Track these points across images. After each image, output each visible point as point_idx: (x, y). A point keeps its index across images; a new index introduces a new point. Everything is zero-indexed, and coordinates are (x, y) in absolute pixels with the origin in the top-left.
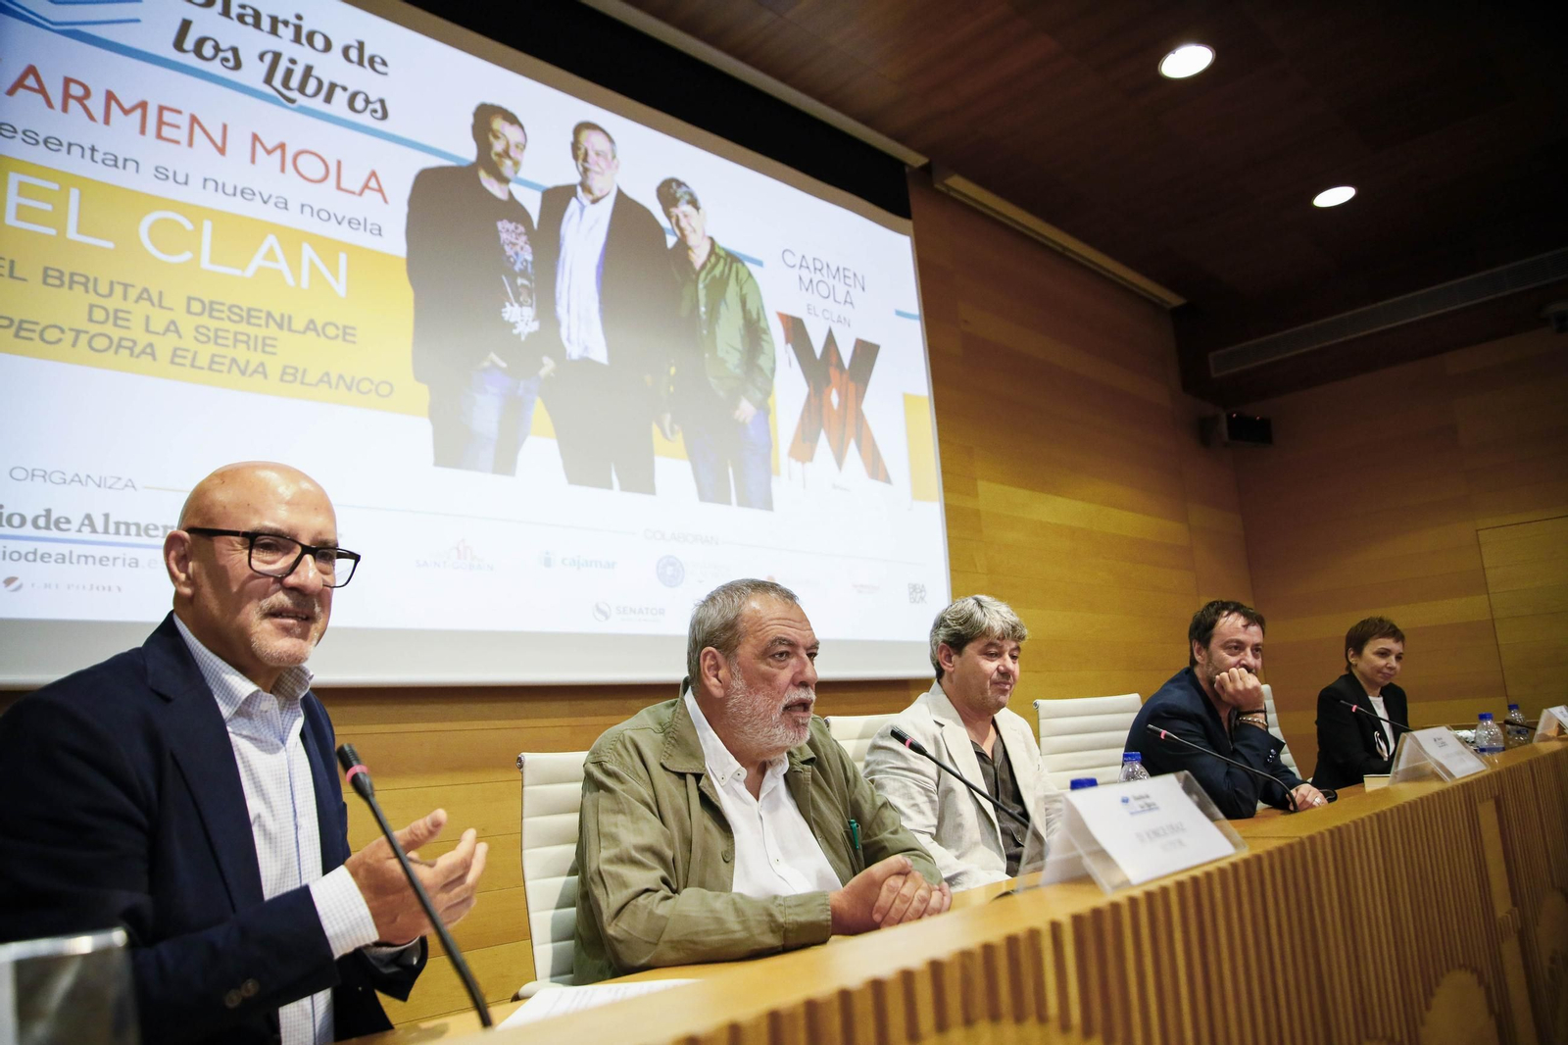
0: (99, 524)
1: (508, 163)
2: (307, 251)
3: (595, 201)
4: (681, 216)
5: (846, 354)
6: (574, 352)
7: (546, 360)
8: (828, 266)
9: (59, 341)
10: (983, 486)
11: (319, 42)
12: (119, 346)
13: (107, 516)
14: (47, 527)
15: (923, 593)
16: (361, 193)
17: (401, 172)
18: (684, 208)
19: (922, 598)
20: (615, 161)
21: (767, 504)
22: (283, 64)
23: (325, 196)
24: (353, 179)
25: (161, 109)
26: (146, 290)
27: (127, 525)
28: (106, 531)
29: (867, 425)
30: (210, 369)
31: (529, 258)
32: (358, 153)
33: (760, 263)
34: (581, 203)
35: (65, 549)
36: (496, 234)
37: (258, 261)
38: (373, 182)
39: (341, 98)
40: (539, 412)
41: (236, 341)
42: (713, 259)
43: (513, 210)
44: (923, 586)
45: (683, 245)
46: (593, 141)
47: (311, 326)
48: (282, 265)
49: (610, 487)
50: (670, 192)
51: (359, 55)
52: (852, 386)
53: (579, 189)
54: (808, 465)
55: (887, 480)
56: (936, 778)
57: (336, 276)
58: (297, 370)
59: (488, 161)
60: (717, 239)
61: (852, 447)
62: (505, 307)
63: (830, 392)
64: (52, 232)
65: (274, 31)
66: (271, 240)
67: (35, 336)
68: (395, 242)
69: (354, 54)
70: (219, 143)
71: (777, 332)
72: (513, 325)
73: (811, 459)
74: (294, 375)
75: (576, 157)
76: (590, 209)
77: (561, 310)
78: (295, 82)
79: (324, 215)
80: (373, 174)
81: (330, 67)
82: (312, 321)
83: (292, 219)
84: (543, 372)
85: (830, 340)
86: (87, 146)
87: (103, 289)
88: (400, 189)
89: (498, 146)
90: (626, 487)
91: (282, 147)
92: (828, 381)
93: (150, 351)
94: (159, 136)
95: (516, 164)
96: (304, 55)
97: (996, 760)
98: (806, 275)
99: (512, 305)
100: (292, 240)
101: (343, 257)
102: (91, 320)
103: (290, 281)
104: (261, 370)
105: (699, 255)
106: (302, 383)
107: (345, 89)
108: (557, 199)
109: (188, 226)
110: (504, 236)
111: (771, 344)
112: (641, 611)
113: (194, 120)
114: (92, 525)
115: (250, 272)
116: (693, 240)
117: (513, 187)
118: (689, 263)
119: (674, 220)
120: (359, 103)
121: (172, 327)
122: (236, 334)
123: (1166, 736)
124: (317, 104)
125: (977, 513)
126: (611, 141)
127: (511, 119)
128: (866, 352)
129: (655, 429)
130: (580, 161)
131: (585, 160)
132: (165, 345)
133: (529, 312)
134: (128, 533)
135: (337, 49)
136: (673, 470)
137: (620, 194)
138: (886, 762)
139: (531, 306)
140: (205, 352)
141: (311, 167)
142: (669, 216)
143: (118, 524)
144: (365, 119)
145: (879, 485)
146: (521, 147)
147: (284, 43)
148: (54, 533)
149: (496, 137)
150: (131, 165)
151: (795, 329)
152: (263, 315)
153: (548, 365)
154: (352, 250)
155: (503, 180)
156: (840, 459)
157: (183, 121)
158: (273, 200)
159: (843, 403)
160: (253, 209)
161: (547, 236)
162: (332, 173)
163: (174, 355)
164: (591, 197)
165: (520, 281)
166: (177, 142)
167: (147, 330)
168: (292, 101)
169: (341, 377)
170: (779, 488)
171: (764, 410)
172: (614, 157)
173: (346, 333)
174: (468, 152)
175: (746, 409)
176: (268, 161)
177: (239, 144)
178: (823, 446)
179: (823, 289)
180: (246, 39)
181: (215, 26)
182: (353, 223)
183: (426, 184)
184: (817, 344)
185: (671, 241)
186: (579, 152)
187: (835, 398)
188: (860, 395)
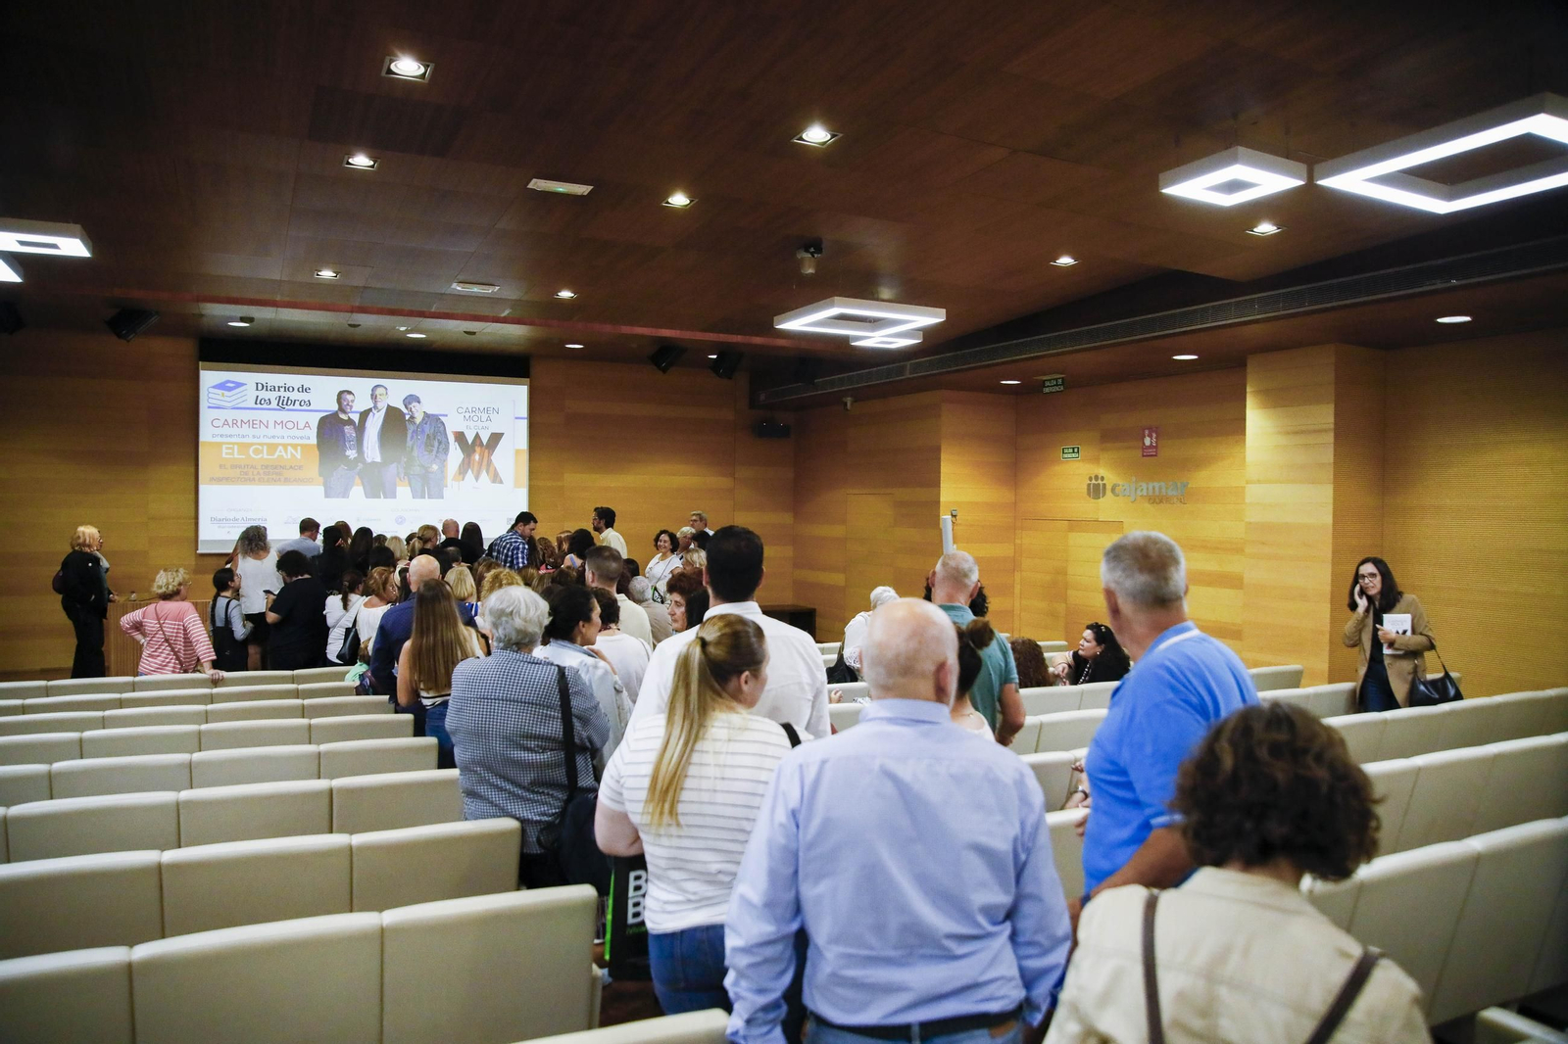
1: (348, 407)
2: (289, 448)
3: (379, 412)
4: (412, 407)
6: (369, 460)
7: (359, 464)
8: (479, 409)
10: (566, 476)
11: (291, 389)
16: (304, 429)
17: (314, 420)
18: (414, 404)
20: (388, 395)
21: (443, 498)
22: (282, 398)
23: (295, 432)
24: (301, 426)
25: (253, 420)
26: (252, 465)
29: (494, 465)
30: (267, 481)
31: (355, 435)
32: (301, 418)
34: (373, 413)
36: (344, 430)
37: (277, 453)
39: (297, 403)
40: (357, 480)
42: (425, 419)
43: (350, 422)
45: (412, 417)
46: (379, 390)
47: (291, 467)
48: (283, 453)
49: (380, 498)
50: (409, 400)
51: (304, 389)
52: (487, 451)
53: (373, 409)
54: (462, 481)
55: (501, 482)
57: (297, 453)
58: (288, 478)
59: (342, 409)
60: (427, 412)
61: (484, 474)
62: (346, 451)
63: (475, 455)
64: (232, 456)
65: (279, 390)
66: (281, 447)
68: (314, 441)
69: (300, 389)
70: (266, 425)
71: (451, 438)
72: (349, 456)
73: (463, 479)
74: (288, 480)
75: (372, 398)
76: (377, 414)
77: (365, 449)
78: (285, 403)
79: (294, 437)
80: (307, 422)
81: (294, 395)
83: (285, 440)
84: (358, 468)
85: (477, 436)
86: (237, 435)
87: (243, 467)
89: (345, 403)
90: (386, 498)
91: (282, 422)
92: (474, 451)
93: (254, 479)
94: (253, 428)
95: (351, 407)
96: (287, 394)
98: (467, 415)
99: (348, 450)
100: (285, 446)
101: (299, 448)
102: (241, 475)
103: (286, 457)
104: (280, 480)
105: (419, 419)
106: (290, 482)
107: (299, 400)
108: (364, 415)
109: (260, 448)
110: (347, 431)
111: (448, 444)
113: (260, 421)
115: (275, 457)
116: (416, 415)
117: (350, 415)
118: (415, 422)
119: (409, 410)
120: (303, 403)
121: (258, 473)
122: (273, 472)
124: (291, 407)
126: (386, 389)
127: (350, 393)
128: (496, 438)
129: (397, 479)
130: (374, 399)
131: (376, 399)
132: (257, 478)
133: (354, 451)
135: (296, 390)
136: (403, 491)
137: (388, 405)
139: (355, 449)
140: (266, 477)
141: (290, 425)
142: (406, 407)
144: (305, 407)
146: (353, 401)
147: (282, 393)
149: (344, 400)
150: (247, 436)
151: (460, 437)
152: (279, 466)
153: (360, 466)
154: (301, 445)
155: (345, 412)
156: (477, 478)
157: (258, 422)
158: (280, 437)
159: (481, 459)
160: (276, 441)
161: (360, 428)
162: (296, 425)
163: (259, 480)
164: (377, 410)
165: (351, 443)
166: (257, 428)
167: (253, 475)
168: (284, 408)
169: (300, 479)
170: (446, 492)
171: (443, 466)
172: (387, 393)
173: (300, 467)
174: (335, 407)
176: (279, 427)
177: (271, 425)
178: (470, 475)
179: (475, 418)
180: (273, 395)
181: (264, 394)
182: (301, 438)
183: (322, 421)
184: (470, 439)
185: (407, 417)
186: (374, 397)
187: (477, 457)
188: (490, 454)
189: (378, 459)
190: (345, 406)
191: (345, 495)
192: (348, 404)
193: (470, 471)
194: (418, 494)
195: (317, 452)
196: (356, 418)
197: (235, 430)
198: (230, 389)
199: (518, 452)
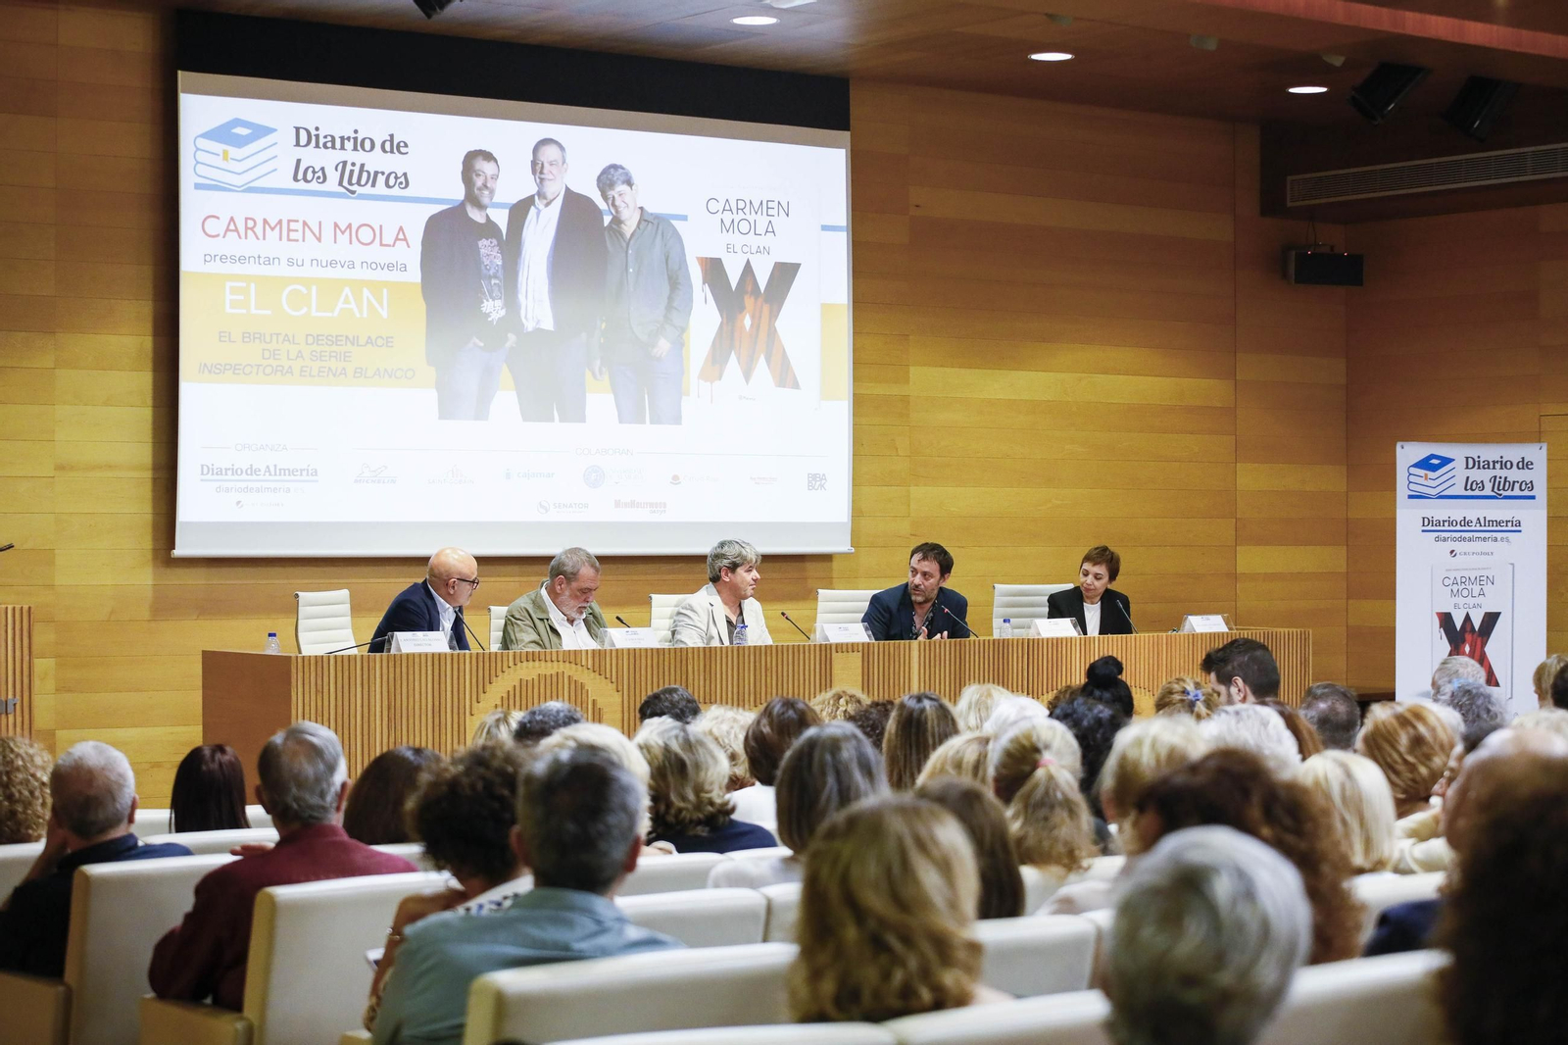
0: (272, 469)
1: (486, 192)
2: (366, 292)
3: (547, 205)
4: (616, 196)
5: (762, 278)
6: (530, 326)
7: (510, 335)
8: (751, 202)
9: (251, 372)
10: (914, 372)
11: (367, 145)
12: (277, 371)
13: (275, 466)
14: (251, 475)
15: (823, 481)
16: (394, 246)
17: (416, 220)
18: (621, 188)
19: (822, 486)
20: (565, 165)
21: (677, 420)
22: (349, 168)
23: (374, 252)
24: (388, 239)
25: (289, 221)
26: (286, 335)
27: (285, 470)
28: (275, 475)
29: (780, 341)
30: (318, 375)
31: (499, 262)
33: (684, 218)
34: (537, 208)
35: (258, 485)
36: (478, 249)
37: (340, 305)
38: (401, 235)
39: (381, 181)
40: (505, 375)
41: (330, 356)
42: (643, 224)
43: (490, 229)
44: (824, 475)
45: (617, 221)
46: (549, 153)
47: (369, 341)
48: (353, 306)
49: (552, 420)
50: (609, 178)
51: (394, 146)
52: (766, 308)
53: (536, 197)
54: (717, 383)
55: (796, 386)
57: (381, 304)
58: (361, 369)
59: (472, 198)
60: (646, 208)
61: (762, 363)
62: (483, 303)
63: (744, 317)
64: (244, 311)
65: (343, 148)
66: (347, 290)
67: (241, 372)
68: (415, 274)
69: (388, 146)
70: (318, 235)
71: (696, 273)
72: (488, 315)
73: (720, 378)
74: (361, 373)
75: (534, 172)
76: (545, 212)
77: (521, 297)
78: (354, 180)
79: (374, 266)
80: (401, 229)
81: (376, 161)
82: (369, 338)
83: (360, 273)
84: (508, 345)
85: (748, 269)
86: (256, 256)
87: (268, 339)
88: (416, 235)
89: (479, 182)
90: (564, 419)
91: (350, 226)
92: (742, 308)
93: (290, 371)
94: (289, 240)
95: (492, 192)
96: (360, 157)
98: (728, 217)
99: (487, 300)
100: (357, 287)
101: (385, 292)
102: (264, 358)
103: (358, 315)
104: (344, 372)
105: (630, 226)
106: (365, 377)
107: (383, 173)
108: (519, 212)
109: (305, 291)
110: (483, 251)
112: (571, 506)
113: (305, 223)
114: (269, 471)
115: (336, 313)
116: (625, 214)
117: (489, 211)
118: (622, 235)
119: (610, 202)
120: (392, 181)
121: (300, 354)
122: (331, 352)
124: (368, 190)
126: (562, 148)
127: (488, 156)
128: (785, 273)
129: (588, 374)
130: (538, 174)
131: (541, 173)
132: (297, 366)
133: (499, 303)
134: (285, 475)
135: (378, 145)
136: (600, 402)
137: (567, 189)
139: (500, 298)
140: (316, 366)
141: (366, 235)
142: (605, 197)
143: (280, 470)
144: (396, 191)
145: (787, 392)
146: (495, 177)
147: (348, 153)
148: (254, 477)
149: (478, 175)
150: (276, 261)
151: (713, 269)
152: (344, 338)
153: (512, 338)
154: (390, 286)
155: (480, 206)
156: (747, 375)
157: (300, 226)
158: (347, 264)
159: (756, 326)
160: (337, 273)
161: (512, 244)
162: (378, 234)
163: (301, 371)
164: (545, 202)
165: (493, 282)
166: (297, 241)
167: (289, 359)
168: (353, 192)
169: (386, 370)
170: (688, 407)
171: (680, 344)
172: (564, 162)
173: (388, 342)
174: (458, 193)
175: (663, 346)
176: (343, 239)
177: (328, 232)
178: (733, 365)
179: (744, 226)
180: (328, 159)
181: (313, 157)
182: (390, 267)
183: (434, 225)
184: (734, 277)
185: (607, 220)
186: (537, 167)
187: (747, 322)
188: (774, 314)
189: (548, 324)
190: (480, 189)
191: (481, 412)
192: (485, 186)
193: (733, 356)
194: (631, 412)
195: (420, 306)
196: (501, 218)
197: (250, 246)
198: (240, 142)
199: (826, 309)
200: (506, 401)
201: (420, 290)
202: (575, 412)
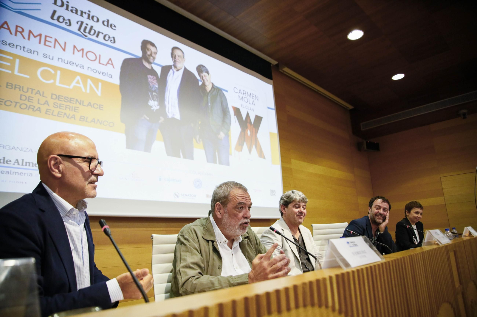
0: (20, 163)
1: (152, 58)
2: (89, 81)
3: (178, 70)
4: (203, 76)
5: (252, 119)
6: (170, 116)
7: (161, 118)
8: (247, 93)
9: (11, 105)
10: (293, 161)
11: (95, 19)
12: (29, 108)
13: (23, 160)
14: (4, 163)
16: (106, 65)
17: (119, 59)
18: (204, 74)
19: (274, 194)
20: (184, 59)
21: (228, 164)
22: (84, 25)
23: (95, 65)
24: (104, 60)
25: (46, 36)
26: (38, 91)
27: (29, 163)
28: (22, 165)
30: (58, 116)
31: (157, 86)
32: (106, 53)
33: (227, 91)
34: (173, 71)
35: (9, 170)
36: (147, 79)
37: (74, 84)
38: (110, 62)
39: (101, 36)
40: (159, 133)
41: (66, 108)
42: (213, 89)
43: (153, 72)
44: (275, 191)
45: (204, 84)
46: (177, 52)
48: (81, 85)
49: (180, 157)
50: (201, 69)
51: (107, 23)
52: (254, 129)
53: (173, 67)
54: (241, 152)
55: (264, 158)
56: (282, 246)
57: (98, 90)
58: (84, 117)
59: (145, 57)
60: (214, 83)
61: (254, 147)
62: (149, 101)
63: (248, 131)
64: (10, 72)
65: (81, 15)
66: (78, 78)
67: (3, 103)
68: (116, 80)
69: (106, 23)
70: (63, 47)
71: (232, 111)
72: (151, 107)
73: (241, 151)
74: (84, 119)
75: (172, 57)
76: (176, 73)
77: (166, 103)
78: (87, 31)
79: (95, 71)
80: (110, 59)
81: (98, 27)
82: (90, 103)
83: (85, 72)
84: (160, 121)
85: (248, 115)
86: (22, 46)
87: (25, 90)
88: (118, 64)
89: (149, 53)
90: (185, 157)
91: (83, 50)
92: (247, 128)
93: (39, 110)
94: (45, 44)
95: (154, 58)
96: (90, 23)
97: (299, 241)
98: (241, 95)
99: (151, 101)
100: (84, 78)
101: (100, 84)
102: (21, 99)
103: (84, 90)
104: (74, 117)
105: (209, 88)
106: (86, 121)
107: (102, 33)
108: (166, 69)
109: (53, 72)
110: (149, 80)
111: (230, 116)
112: (188, 195)
113: (56, 40)
114: (18, 162)
115: (71, 87)
116: (207, 83)
117: (153, 65)
118: (206, 90)
119: (201, 77)
120: (107, 38)
121: (46, 103)
122: (66, 105)
123: (352, 233)
124: (94, 37)
125: (291, 169)
126: (183, 53)
127: (153, 45)
128: (258, 119)
129: (194, 140)
130: (173, 58)
131: (175, 58)
132: (44, 108)
133: (156, 103)
134: (29, 166)
135: (101, 21)
136: (199, 152)
137: (185, 69)
138: (266, 241)
139: (157, 101)
140: (56, 111)
141: (91, 56)
142: (200, 76)
143: (26, 163)
144: (108, 43)
145: (262, 159)
146: (156, 53)
148: (6, 165)
149: (148, 50)
150: (36, 53)
151: (237, 111)
152: (75, 100)
153: (162, 119)
154: (102, 81)
155: (150, 63)
156: (250, 151)
157: (53, 40)
158: (79, 66)
159: (251, 135)
160: (73, 68)
161: (163, 80)
162: (98, 58)
163: (47, 111)
164: (176, 69)
165: (154, 94)
166: (50, 47)
167: (38, 103)
168: (86, 36)
169: (98, 120)
170: (232, 159)
171: (227, 135)
172: (184, 57)
173: (100, 107)
175: (222, 135)
177: (69, 48)
178: (245, 147)
179: (246, 100)
180: (73, 17)
181: (64, 13)
182: (103, 74)
183: (126, 62)
184: (244, 116)
185: (200, 83)
186: (173, 55)
187: (249, 133)
188: (257, 132)
189: (178, 116)
190: (149, 55)
191: (147, 148)
192: (151, 55)
193: (245, 144)
194: (211, 159)
195: (119, 96)
196: (158, 70)
197: (19, 41)
199: (271, 134)
200: (159, 145)
201: (118, 88)
202: (189, 155)
